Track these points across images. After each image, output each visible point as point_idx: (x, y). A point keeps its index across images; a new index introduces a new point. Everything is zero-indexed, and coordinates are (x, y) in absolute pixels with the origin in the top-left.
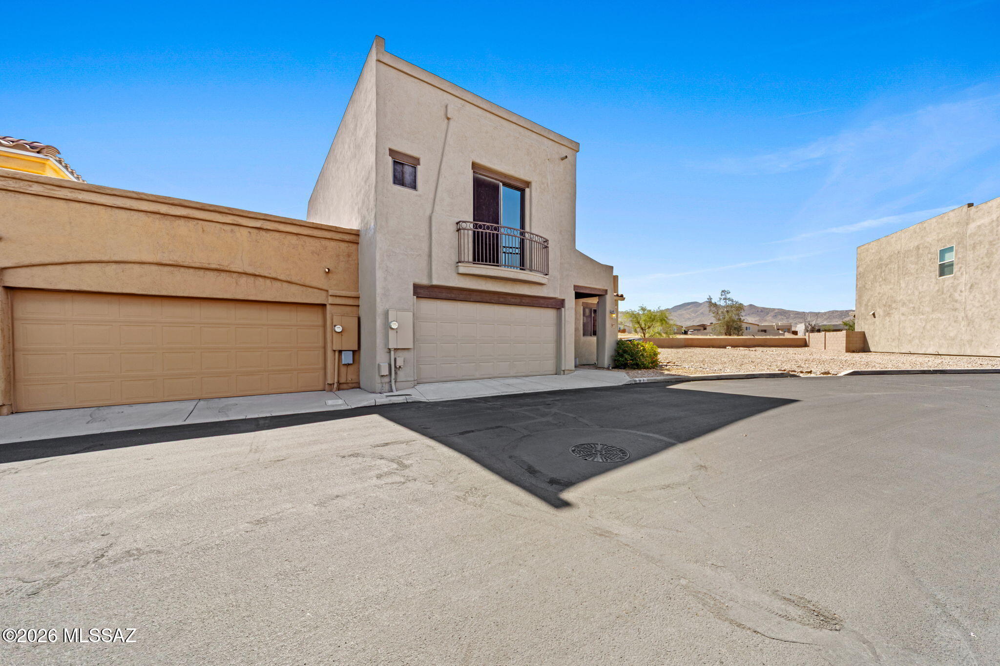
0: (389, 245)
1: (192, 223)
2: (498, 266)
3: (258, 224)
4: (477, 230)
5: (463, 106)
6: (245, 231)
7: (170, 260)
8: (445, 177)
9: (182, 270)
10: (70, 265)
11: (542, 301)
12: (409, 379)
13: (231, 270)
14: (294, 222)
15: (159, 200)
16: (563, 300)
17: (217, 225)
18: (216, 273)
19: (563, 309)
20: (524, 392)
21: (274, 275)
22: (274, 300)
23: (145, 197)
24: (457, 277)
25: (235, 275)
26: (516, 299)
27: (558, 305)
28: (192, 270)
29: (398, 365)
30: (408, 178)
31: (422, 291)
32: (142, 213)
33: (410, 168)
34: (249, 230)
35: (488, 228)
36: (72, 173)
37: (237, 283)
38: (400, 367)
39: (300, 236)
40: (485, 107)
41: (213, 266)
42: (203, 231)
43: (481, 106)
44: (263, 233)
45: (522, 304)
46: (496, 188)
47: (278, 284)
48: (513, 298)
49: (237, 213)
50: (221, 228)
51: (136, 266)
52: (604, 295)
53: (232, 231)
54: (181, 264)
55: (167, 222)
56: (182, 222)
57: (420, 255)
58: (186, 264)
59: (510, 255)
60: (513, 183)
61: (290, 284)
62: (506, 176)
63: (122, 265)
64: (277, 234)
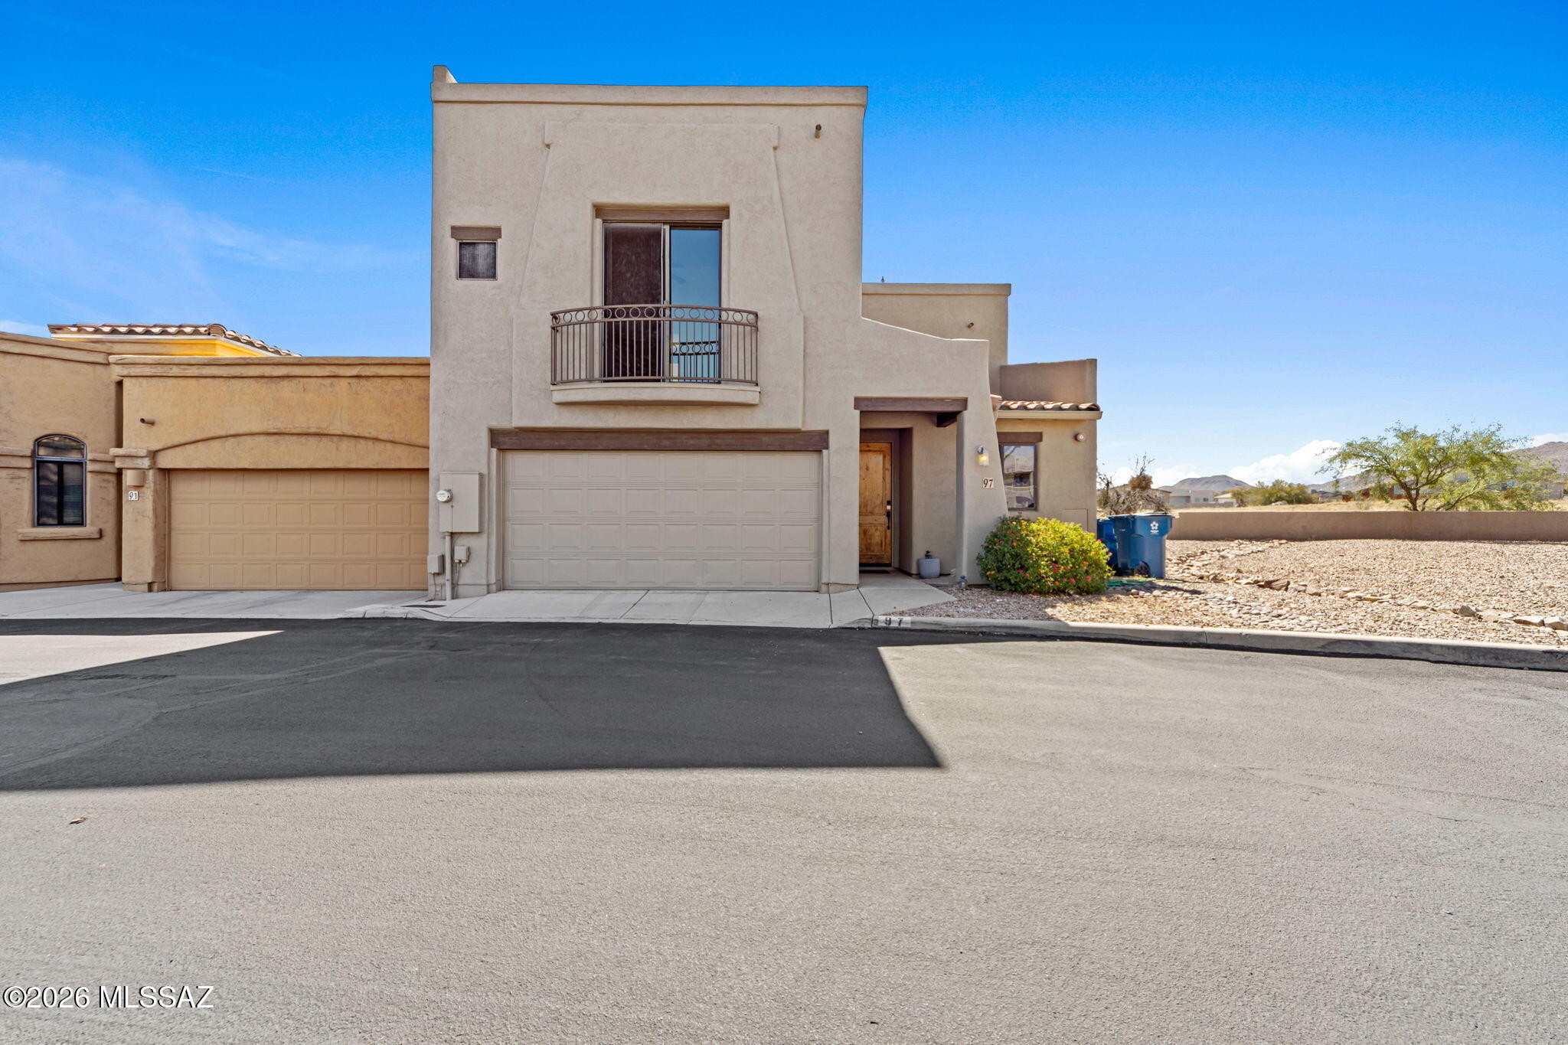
0: (450, 373)
1: (294, 382)
2: (659, 381)
3: (354, 371)
4: (615, 320)
5: (578, 115)
6: (344, 382)
7: (274, 429)
8: (538, 246)
9: (287, 437)
10: (201, 443)
11: (765, 439)
12: (478, 582)
13: (330, 433)
14: (394, 362)
15: (262, 362)
16: (825, 434)
17: (316, 379)
18: (317, 438)
19: (825, 452)
20: (600, 621)
21: (374, 434)
22: (376, 467)
23: (251, 362)
24: (556, 410)
25: (335, 439)
26: (699, 438)
27: (815, 443)
28: (295, 438)
29: (457, 558)
30: (482, 264)
31: (506, 439)
32: (252, 379)
33: (486, 246)
34: (350, 380)
35: (635, 313)
36: (264, 348)
37: (337, 449)
38: (460, 561)
39: (405, 379)
40: (622, 100)
41: (313, 430)
42: (304, 390)
43: (613, 101)
44: (363, 382)
45: (714, 447)
46: (657, 235)
47: (380, 446)
48: (692, 438)
49: (333, 362)
50: (321, 384)
51: (248, 438)
52: (959, 412)
53: (332, 385)
54: (284, 431)
55: (272, 385)
56: (285, 383)
57: (498, 381)
58: (287, 431)
59: (682, 357)
60: (688, 218)
61: (394, 445)
62: (673, 210)
63: (238, 438)
64: (379, 381)
